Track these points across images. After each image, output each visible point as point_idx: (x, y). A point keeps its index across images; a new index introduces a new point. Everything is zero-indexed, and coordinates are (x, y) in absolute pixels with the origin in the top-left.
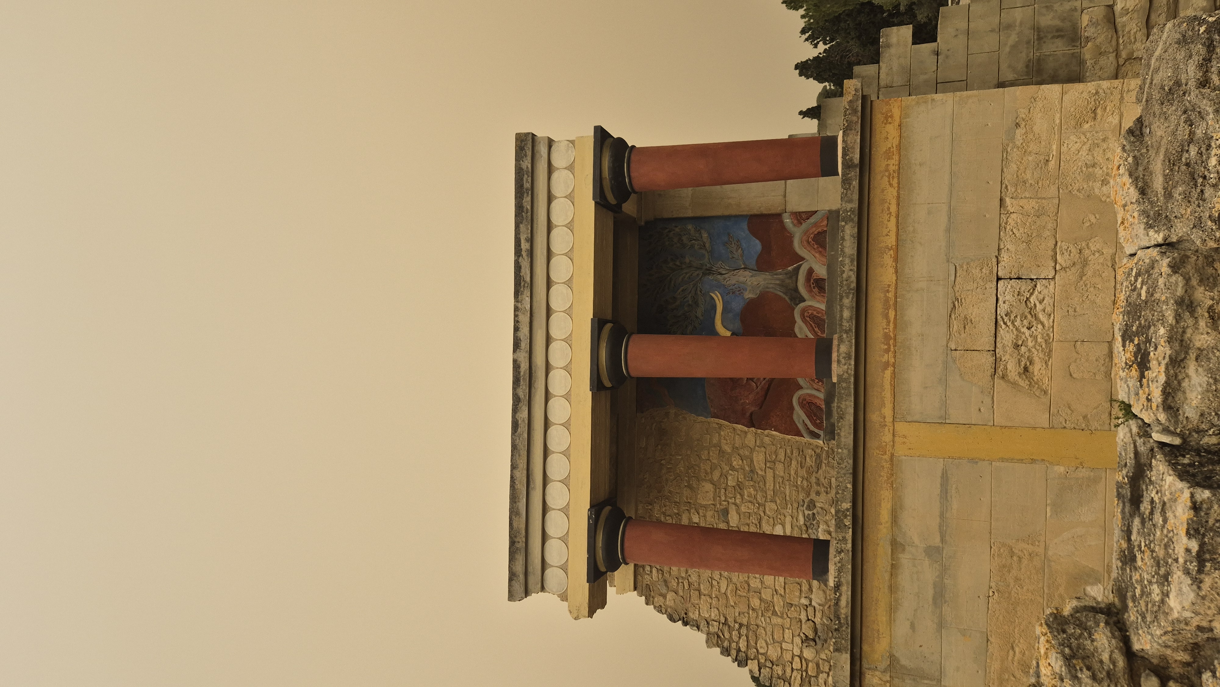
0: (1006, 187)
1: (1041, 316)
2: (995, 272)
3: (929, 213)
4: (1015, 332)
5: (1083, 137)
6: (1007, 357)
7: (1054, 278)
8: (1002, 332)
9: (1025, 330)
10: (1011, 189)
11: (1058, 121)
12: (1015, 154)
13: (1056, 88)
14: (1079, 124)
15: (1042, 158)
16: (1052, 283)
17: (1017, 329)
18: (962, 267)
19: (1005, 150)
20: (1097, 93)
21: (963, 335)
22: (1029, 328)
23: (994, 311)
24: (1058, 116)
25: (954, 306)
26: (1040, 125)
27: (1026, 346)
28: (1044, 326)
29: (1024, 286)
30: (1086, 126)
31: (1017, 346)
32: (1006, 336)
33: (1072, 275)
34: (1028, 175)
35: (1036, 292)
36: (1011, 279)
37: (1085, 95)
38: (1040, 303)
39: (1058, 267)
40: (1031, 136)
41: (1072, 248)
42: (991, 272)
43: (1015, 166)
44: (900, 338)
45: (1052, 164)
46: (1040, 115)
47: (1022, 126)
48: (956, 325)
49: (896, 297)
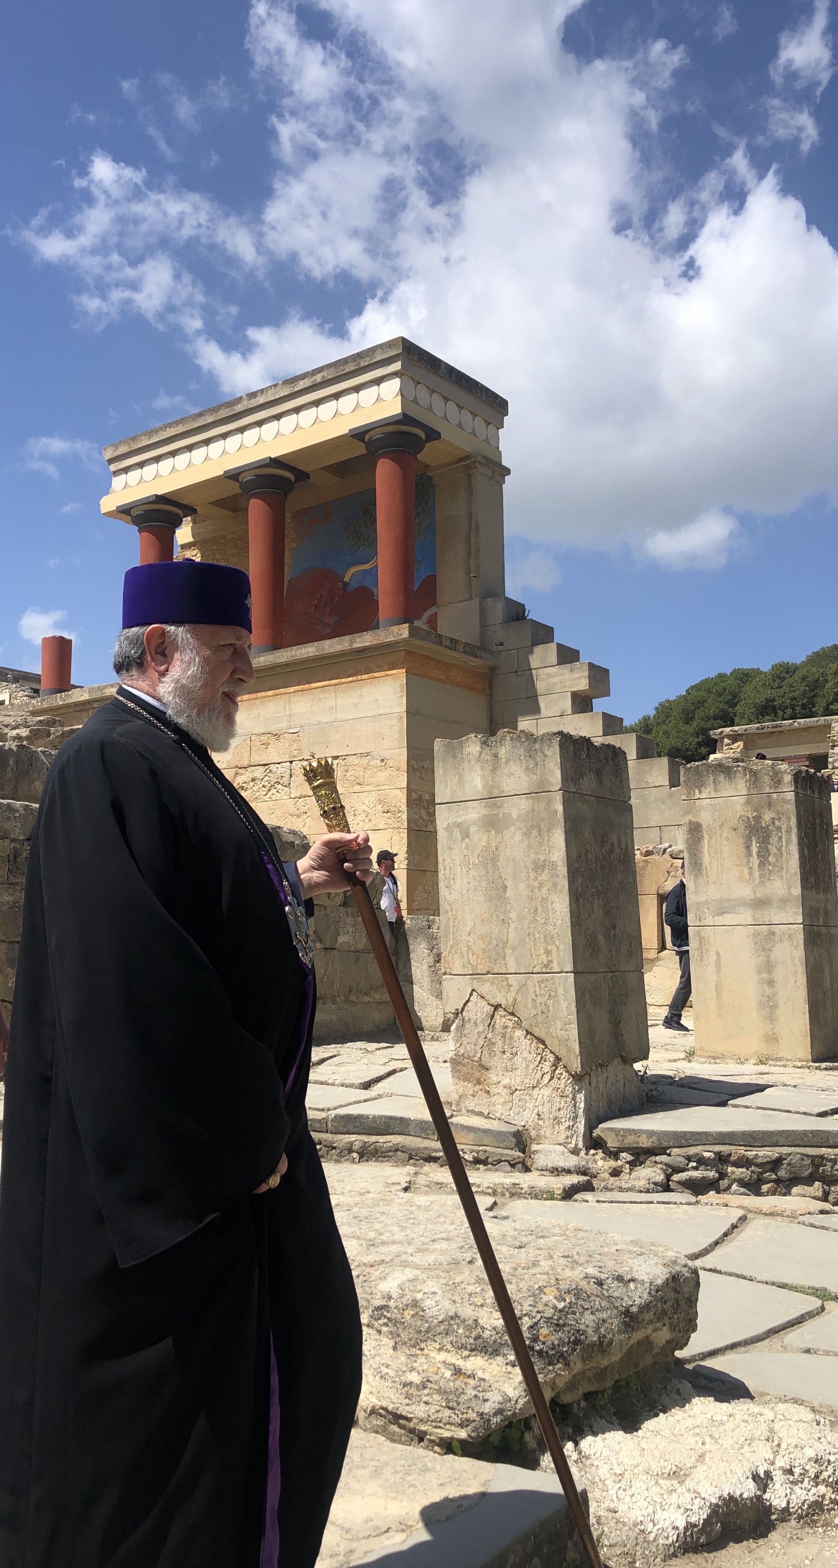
0: (345, 759)
1: (271, 792)
2: (295, 759)
3: (331, 707)
4: (261, 778)
5: (373, 805)
6: (248, 775)
7: (291, 798)
8: (262, 769)
9: (263, 783)
10: (343, 763)
11: (383, 788)
12: (365, 760)
13: (405, 784)
14: (380, 802)
15: (361, 780)
16: (288, 797)
17: (263, 779)
18: (298, 736)
19: (368, 754)
20: (400, 812)
21: (259, 744)
22: (264, 786)
23: (272, 762)
24: (387, 787)
25: (276, 735)
26: (382, 776)
27: (254, 786)
28: (265, 795)
29: (285, 780)
30: (379, 807)
31: (253, 780)
32: (259, 772)
33: (293, 810)
34: (351, 773)
35: (283, 787)
36: (291, 770)
37: (399, 804)
38: (277, 791)
39: (296, 800)
40: (375, 770)
41: (307, 807)
42: (295, 757)
43: (356, 763)
44: (257, 701)
45: (358, 788)
46: (388, 774)
47: (383, 764)
48: (264, 738)
49: (280, 694)
